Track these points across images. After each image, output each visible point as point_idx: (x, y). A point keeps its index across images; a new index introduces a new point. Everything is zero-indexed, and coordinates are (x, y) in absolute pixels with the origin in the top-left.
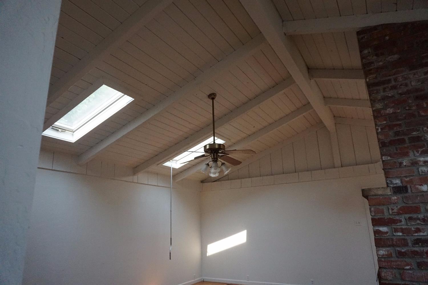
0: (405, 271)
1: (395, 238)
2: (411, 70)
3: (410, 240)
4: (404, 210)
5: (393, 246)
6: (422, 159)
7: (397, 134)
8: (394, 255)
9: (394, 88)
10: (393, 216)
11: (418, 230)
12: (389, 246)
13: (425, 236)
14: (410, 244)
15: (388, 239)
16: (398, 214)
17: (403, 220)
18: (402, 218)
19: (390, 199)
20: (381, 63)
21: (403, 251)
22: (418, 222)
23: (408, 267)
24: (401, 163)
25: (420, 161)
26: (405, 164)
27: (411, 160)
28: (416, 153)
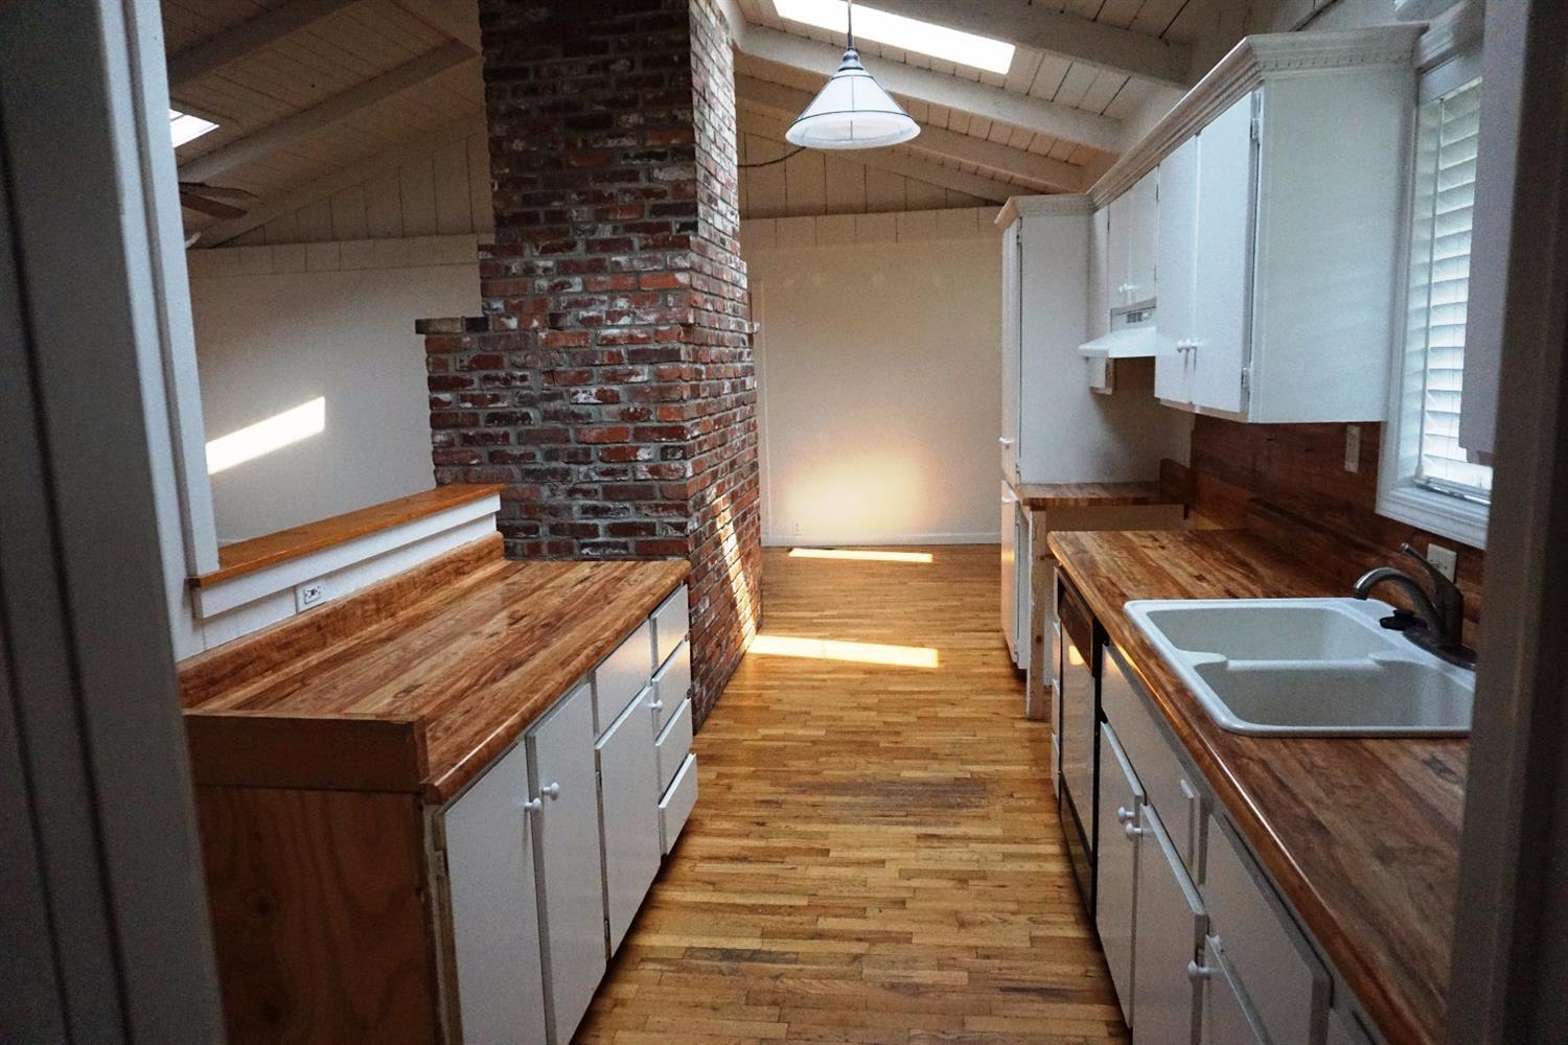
0: (471, 468)
1: (460, 412)
2: (566, 55)
3: (482, 414)
4: (480, 362)
5: (456, 426)
6: (541, 263)
7: (527, 200)
8: (457, 441)
9: (532, 91)
10: (462, 373)
11: (495, 399)
12: (450, 427)
13: (504, 407)
14: (482, 423)
15: (450, 414)
16: (470, 369)
17: (476, 380)
18: (476, 377)
19: (459, 340)
20: (513, 23)
21: (471, 434)
22: (497, 383)
23: (474, 462)
24: (508, 269)
25: (538, 267)
26: (514, 271)
27: (526, 263)
28: (534, 250)
